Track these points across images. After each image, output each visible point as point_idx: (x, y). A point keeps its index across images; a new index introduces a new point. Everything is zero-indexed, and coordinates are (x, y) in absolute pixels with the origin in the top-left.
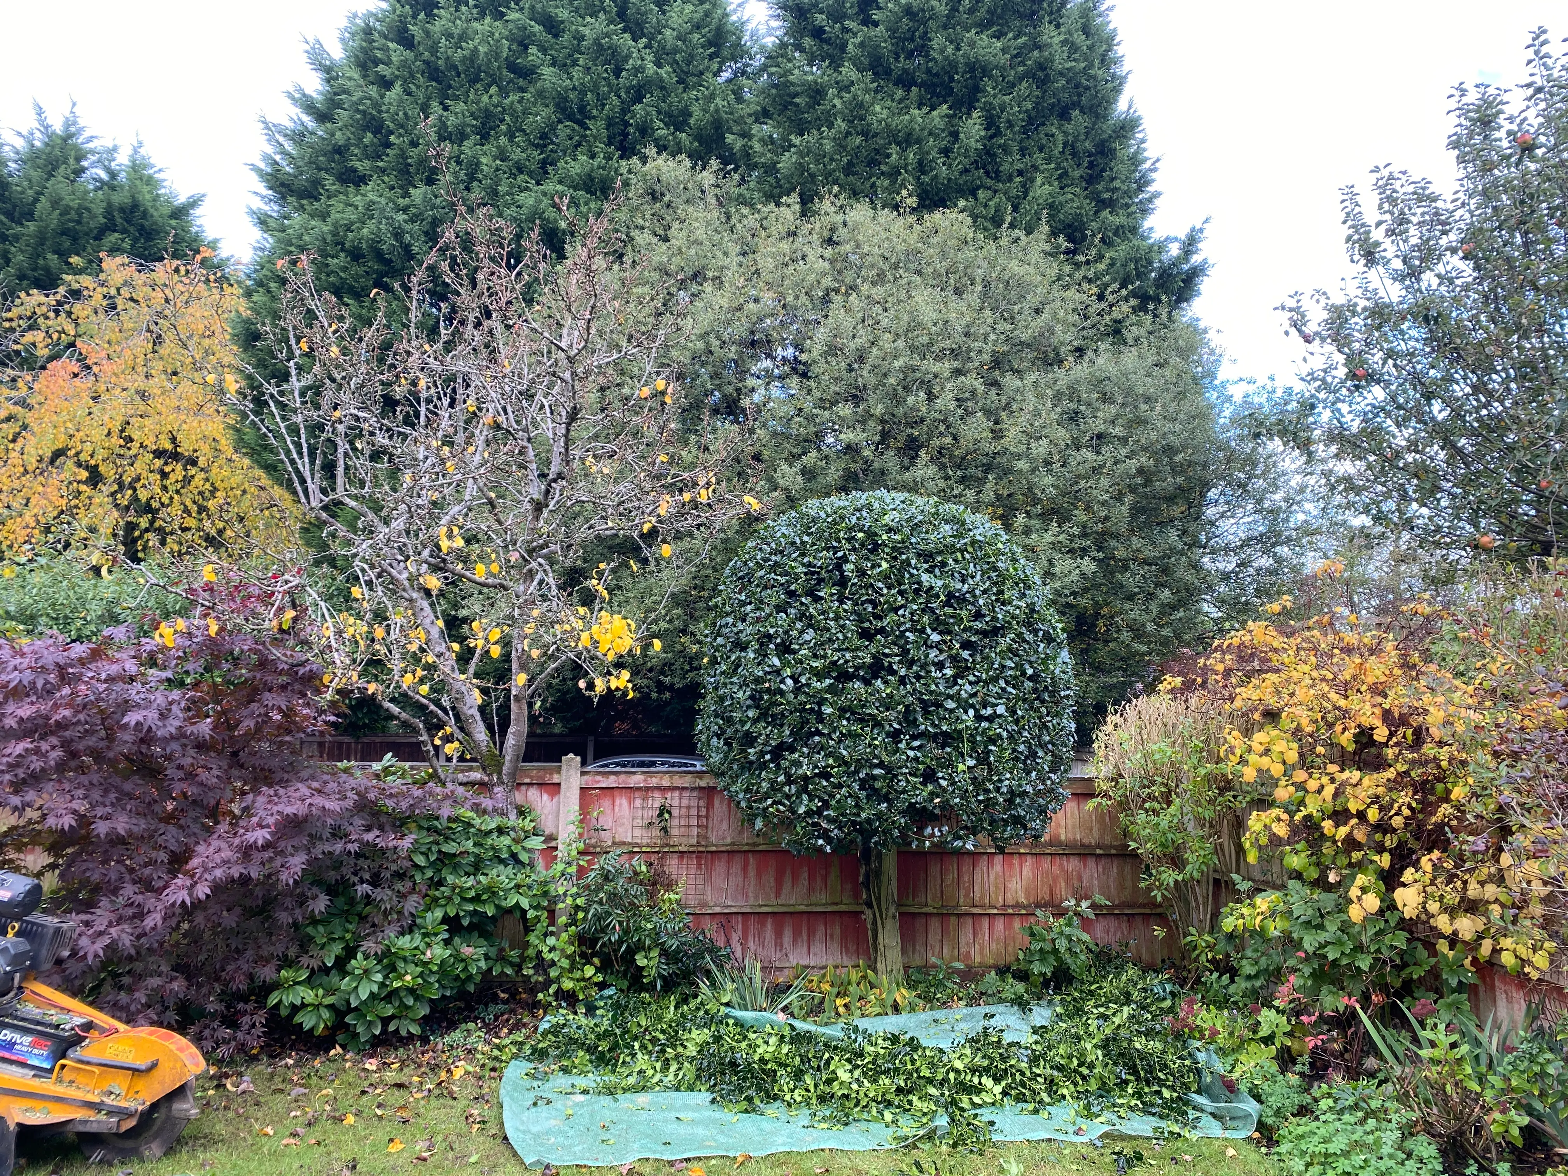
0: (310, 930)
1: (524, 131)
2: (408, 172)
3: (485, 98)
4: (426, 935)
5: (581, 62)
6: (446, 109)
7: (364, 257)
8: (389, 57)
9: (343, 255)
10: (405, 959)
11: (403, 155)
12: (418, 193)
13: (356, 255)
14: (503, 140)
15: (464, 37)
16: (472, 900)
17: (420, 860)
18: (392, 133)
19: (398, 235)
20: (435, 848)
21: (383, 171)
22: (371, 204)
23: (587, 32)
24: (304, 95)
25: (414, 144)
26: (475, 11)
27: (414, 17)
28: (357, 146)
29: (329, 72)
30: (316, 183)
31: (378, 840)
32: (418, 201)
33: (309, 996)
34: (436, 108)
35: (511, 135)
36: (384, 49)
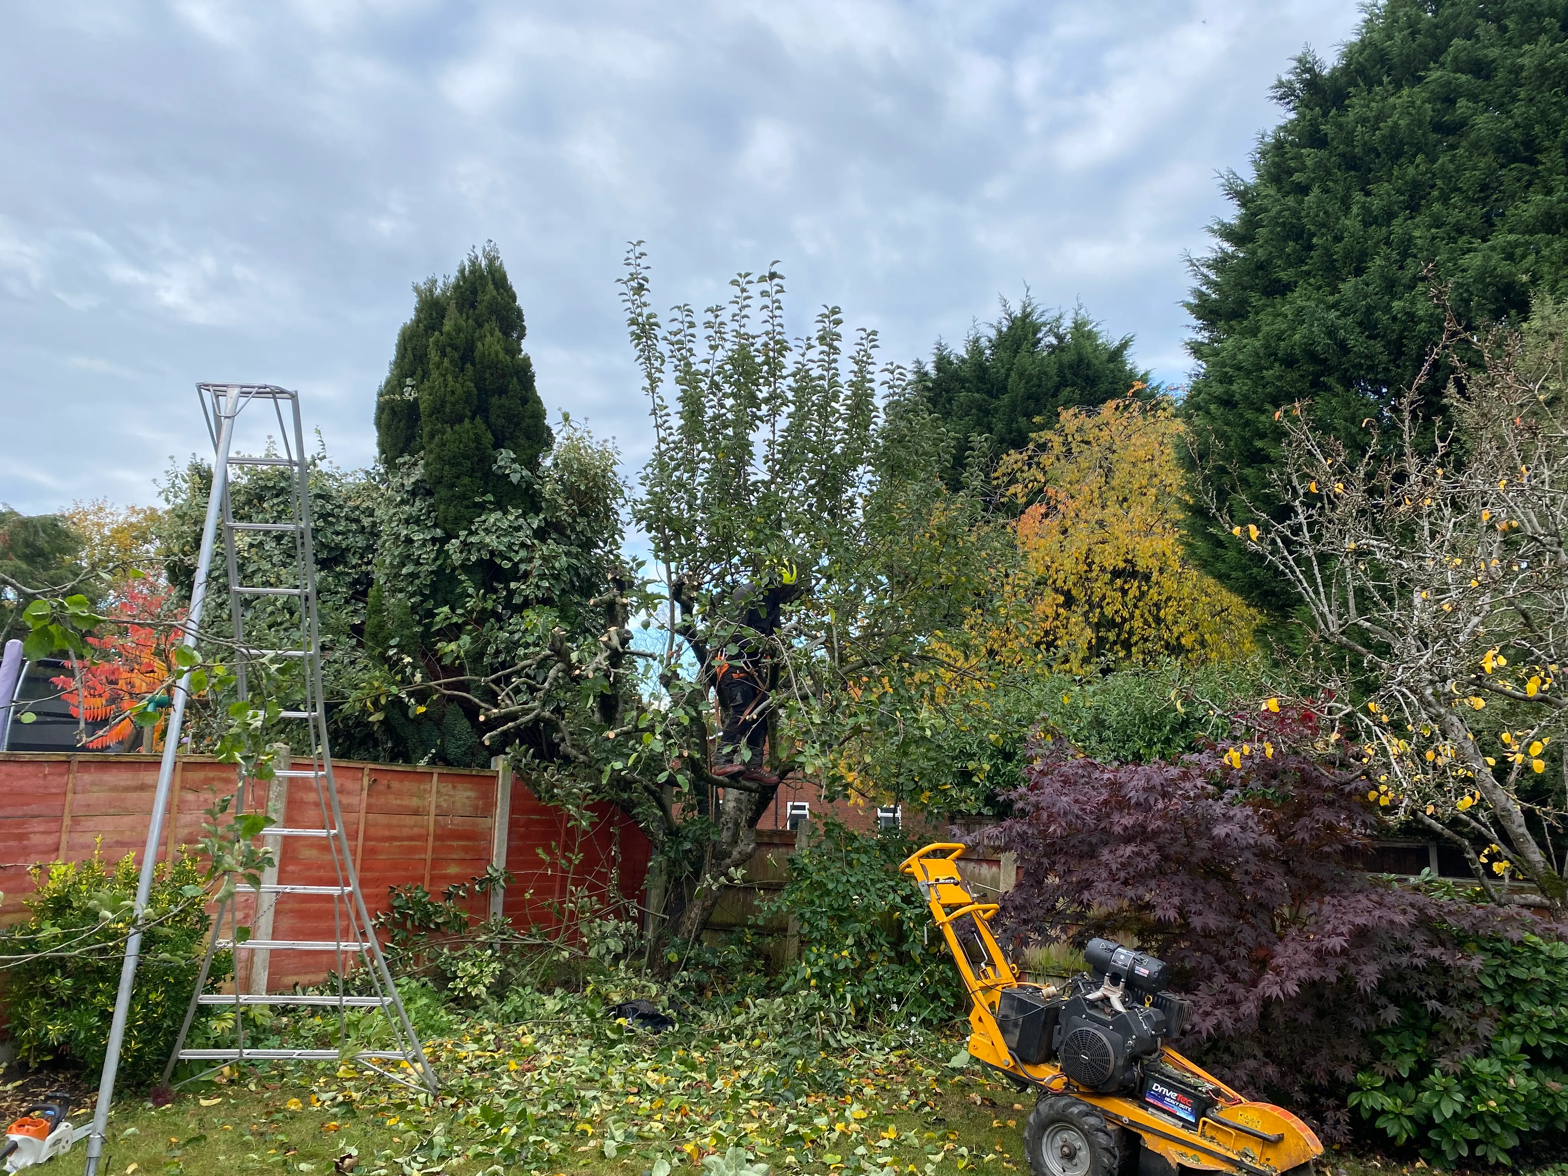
0: (1379, 1038)
1: (1460, 189)
2: (1335, 268)
3: (1411, 170)
4: (1504, 1062)
5: (1523, 95)
6: (1368, 194)
7: (1298, 361)
8: (1303, 163)
9: (1277, 365)
10: (1485, 1083)
11: (1328, 253)
12: (1348, 287)
13: (1290, 362)
14: (1436, 207)
15: (1381, 117)
16: (1553, 1032)
17: (1488, 983)
18: (1314, 235)
19: (1331, 332)
20: (1502, 971)
21: (1308, 273)
22: (1300, 311)
23: (1526, 61)
24: (1223, 225)
25: (1338, 239)
26: (1390, 87)
27: (1325, 114)
28: (1280, 257)
29: (1243, 196)
30: (1243, 302)
31: (1444, 958)
32: (1349, 294)
33: (1388, 1103)
34: (1358, 196)
35: (1445, 199)
36: (1298, 157)
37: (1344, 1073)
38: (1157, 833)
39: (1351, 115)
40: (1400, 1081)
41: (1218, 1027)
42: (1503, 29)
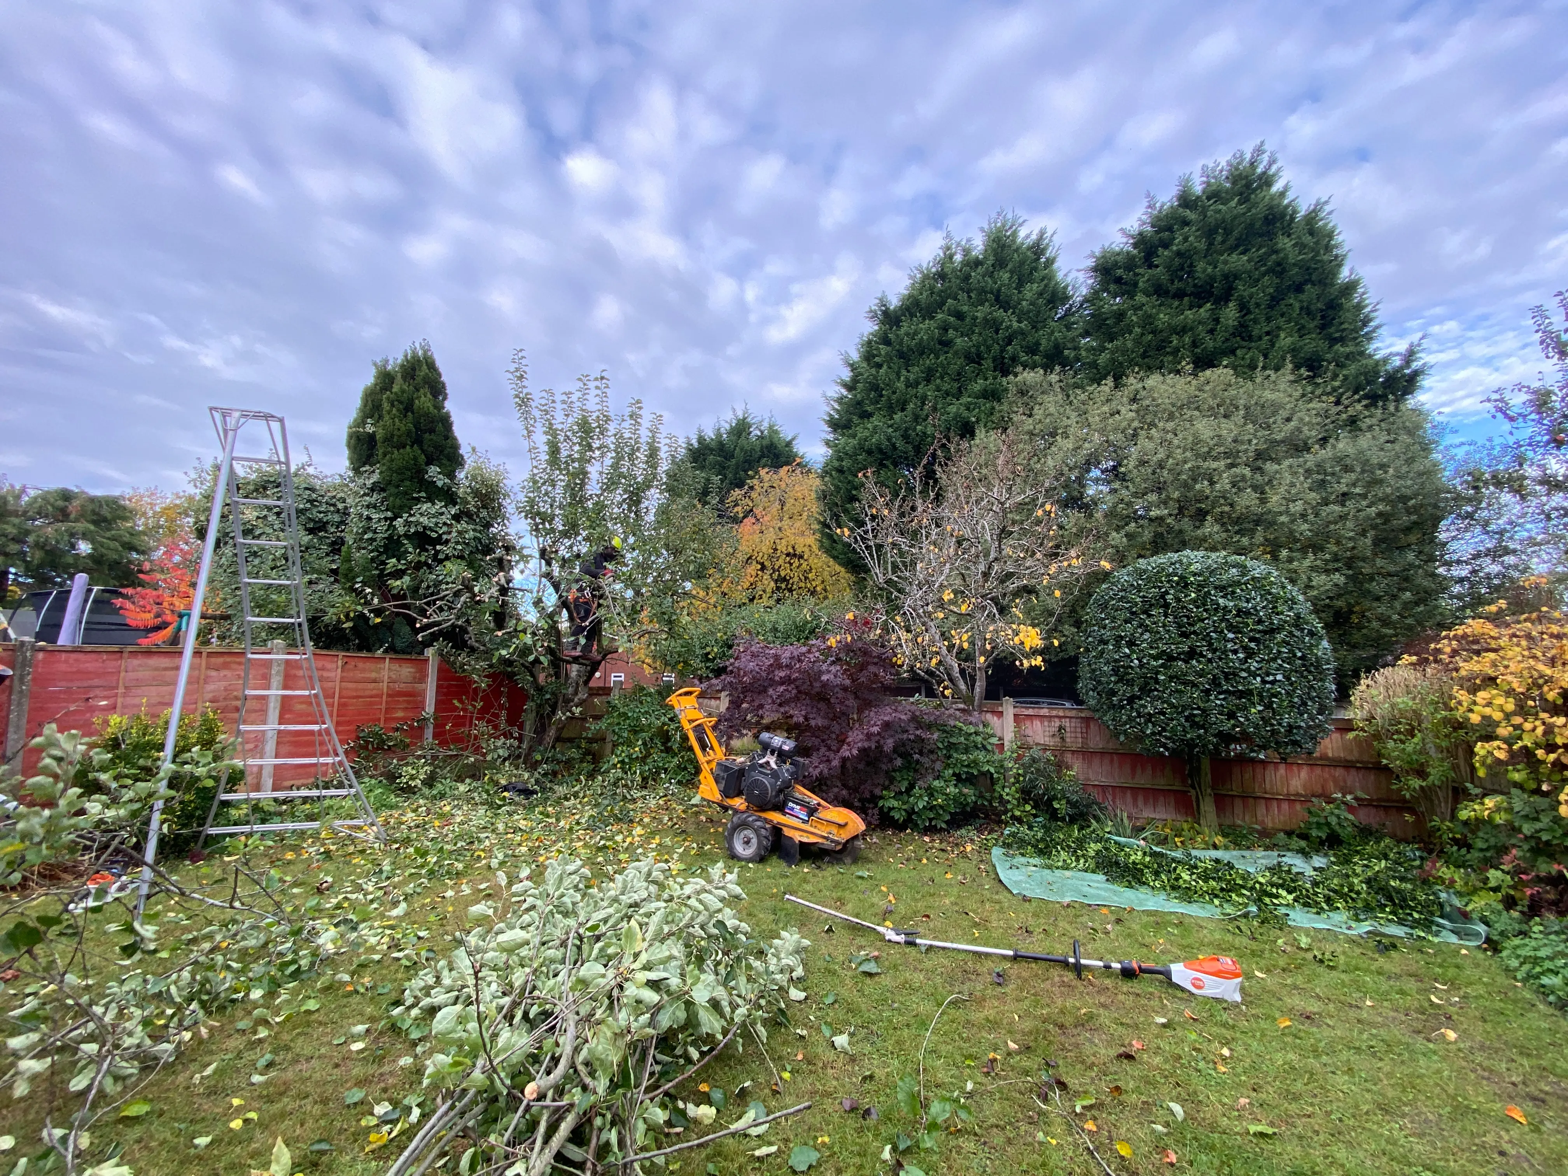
0: (893, 774)
1: (948, 374)
2: (892, 407)
3: (928, 362)
4: (946, 781)
5: (977, 331)
6: (908, 371)
7: (873, 452)
8: (880, 353)
10: (937, 791)
11: (889, 399)
12: (897, 417)
13: (870, 452)
14: (938, 381)
15: (915, 333)
18: (883, 389)
19: (889, 439)
21: (880, 409)
22: (876, 426)
23: (979, 314)
24: (842, 380)
25: (894, 393)
26: (920, 319)
27: (891, 329)
28: (867, 399)
29: (853, 367)
30: (850, 421)
32: (898, 420)
33: (896, 804)
34: (904, 372)
35: (942, 378)
36: (878, 349)
37: (877, 792)
38: (795, 680)
39: (903, 331)
40: (901, 793)
41: (821, 773)
42: (970, 297)
